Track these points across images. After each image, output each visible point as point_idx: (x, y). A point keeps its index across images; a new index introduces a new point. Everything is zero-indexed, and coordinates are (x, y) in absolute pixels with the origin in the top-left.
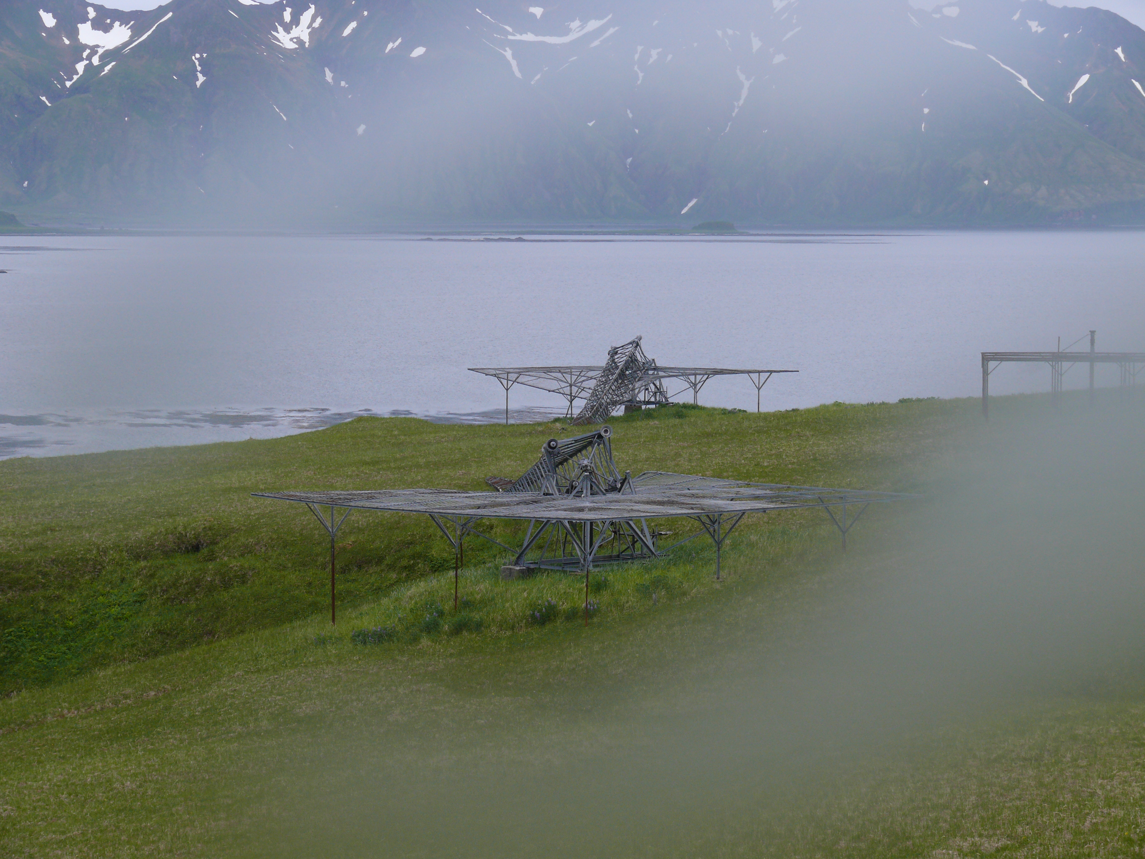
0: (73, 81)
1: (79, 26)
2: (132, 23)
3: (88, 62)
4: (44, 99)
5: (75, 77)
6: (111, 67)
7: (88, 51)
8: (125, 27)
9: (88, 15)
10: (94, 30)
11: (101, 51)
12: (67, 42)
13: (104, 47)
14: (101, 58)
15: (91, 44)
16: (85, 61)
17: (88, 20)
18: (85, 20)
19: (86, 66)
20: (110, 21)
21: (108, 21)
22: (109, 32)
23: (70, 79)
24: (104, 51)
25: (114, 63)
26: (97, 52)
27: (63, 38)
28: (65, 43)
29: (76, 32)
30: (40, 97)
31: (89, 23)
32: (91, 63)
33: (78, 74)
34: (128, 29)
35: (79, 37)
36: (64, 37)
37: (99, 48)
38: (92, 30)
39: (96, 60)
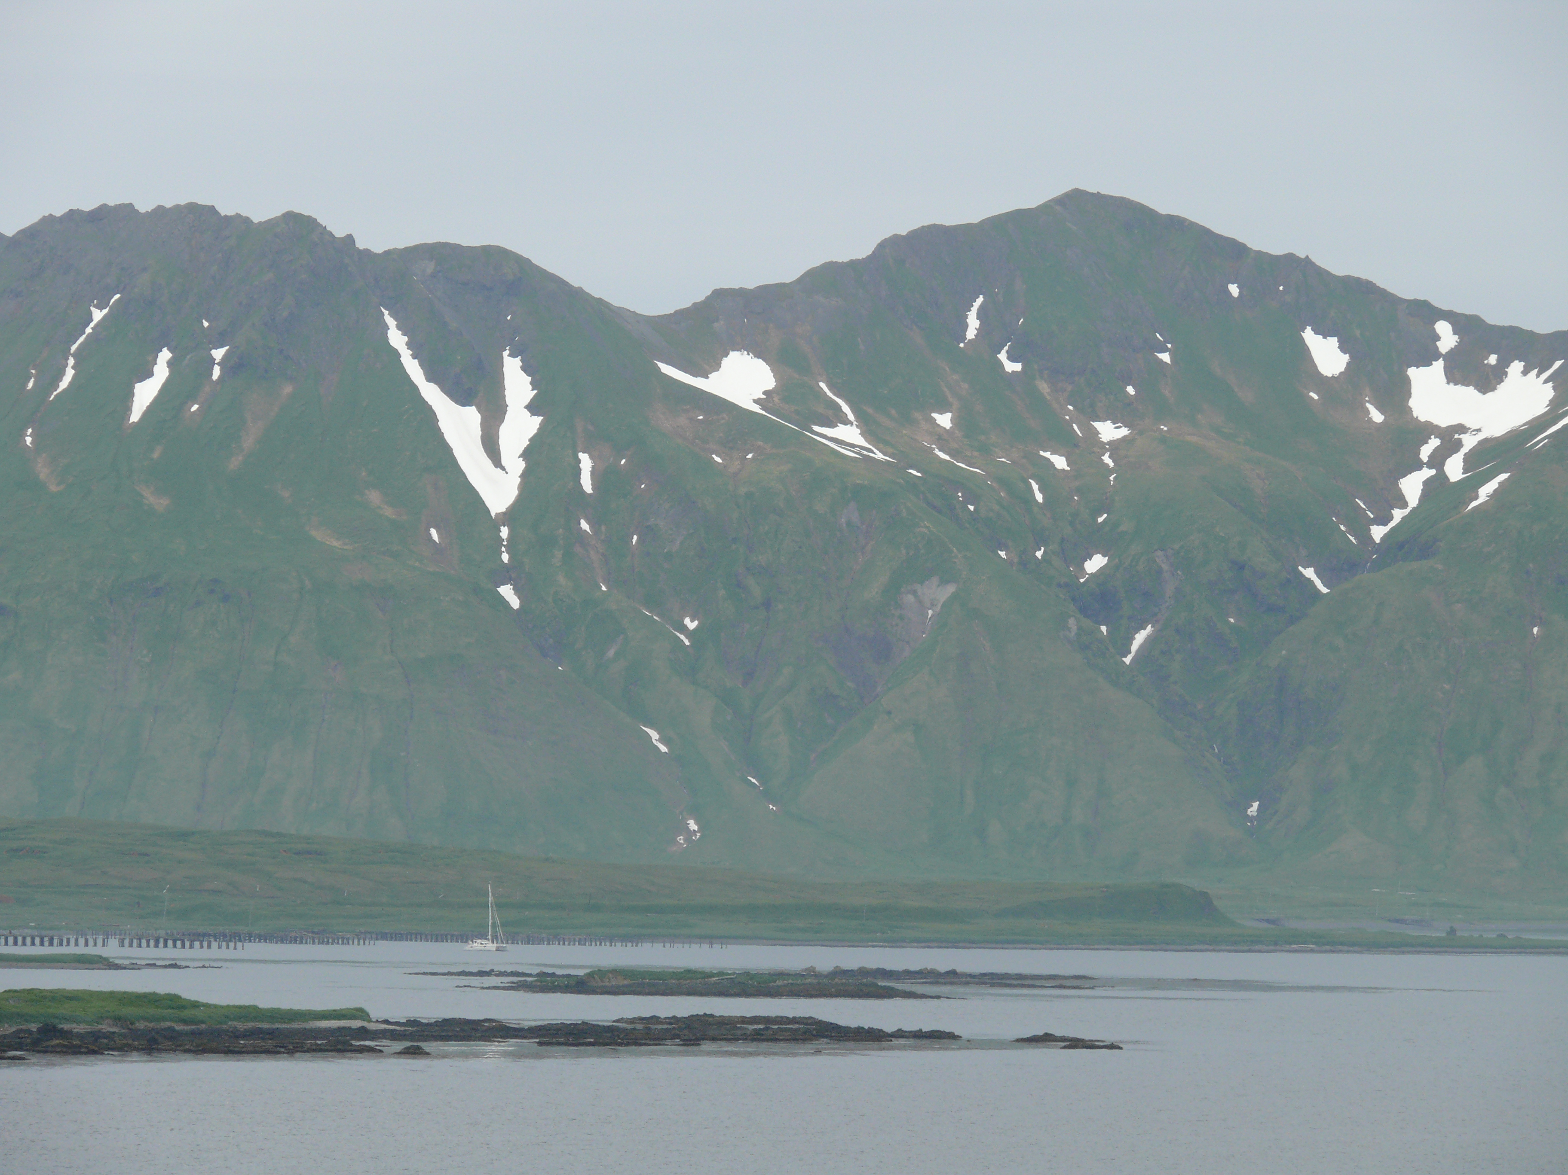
0: (1392, 524)
1: (1412, 372)
2: (1558, 364)
3: (1433, 472)
4: (1309, 573)
5: (1398, 515)
6: (1497, 486)
7: (1434, 443)
8: (1538, 376)
9: (1438, 343)
10: (1452, 385)
11: (1469, 442)
12: (1377, 417)
13: (1479, 430)
14: (1470, 462)
15: (1443, 421)
16: (1425, 469)
17: (1437, 355)
18: (1426, 357)
19: (1426, 483)
20: (1498, 360)
21: (1493, 359)
22: (1493, 389)
23: (1384, 520)
24: (1481, 443)
25: (1504, 476)
26: (1459, 445)
27: (1368, 405)
28: (1371, 418)
29: (1404, 388)
30: (1300, 568)
31: (1439, 365)
32: (1441, 477)
33: (1404, 504)
34: (1546, 382)
35: (1412, 403)
36: (1368, 402)
37: (1465, 433)
38: (1448, 383)
39: (1454, 469)
